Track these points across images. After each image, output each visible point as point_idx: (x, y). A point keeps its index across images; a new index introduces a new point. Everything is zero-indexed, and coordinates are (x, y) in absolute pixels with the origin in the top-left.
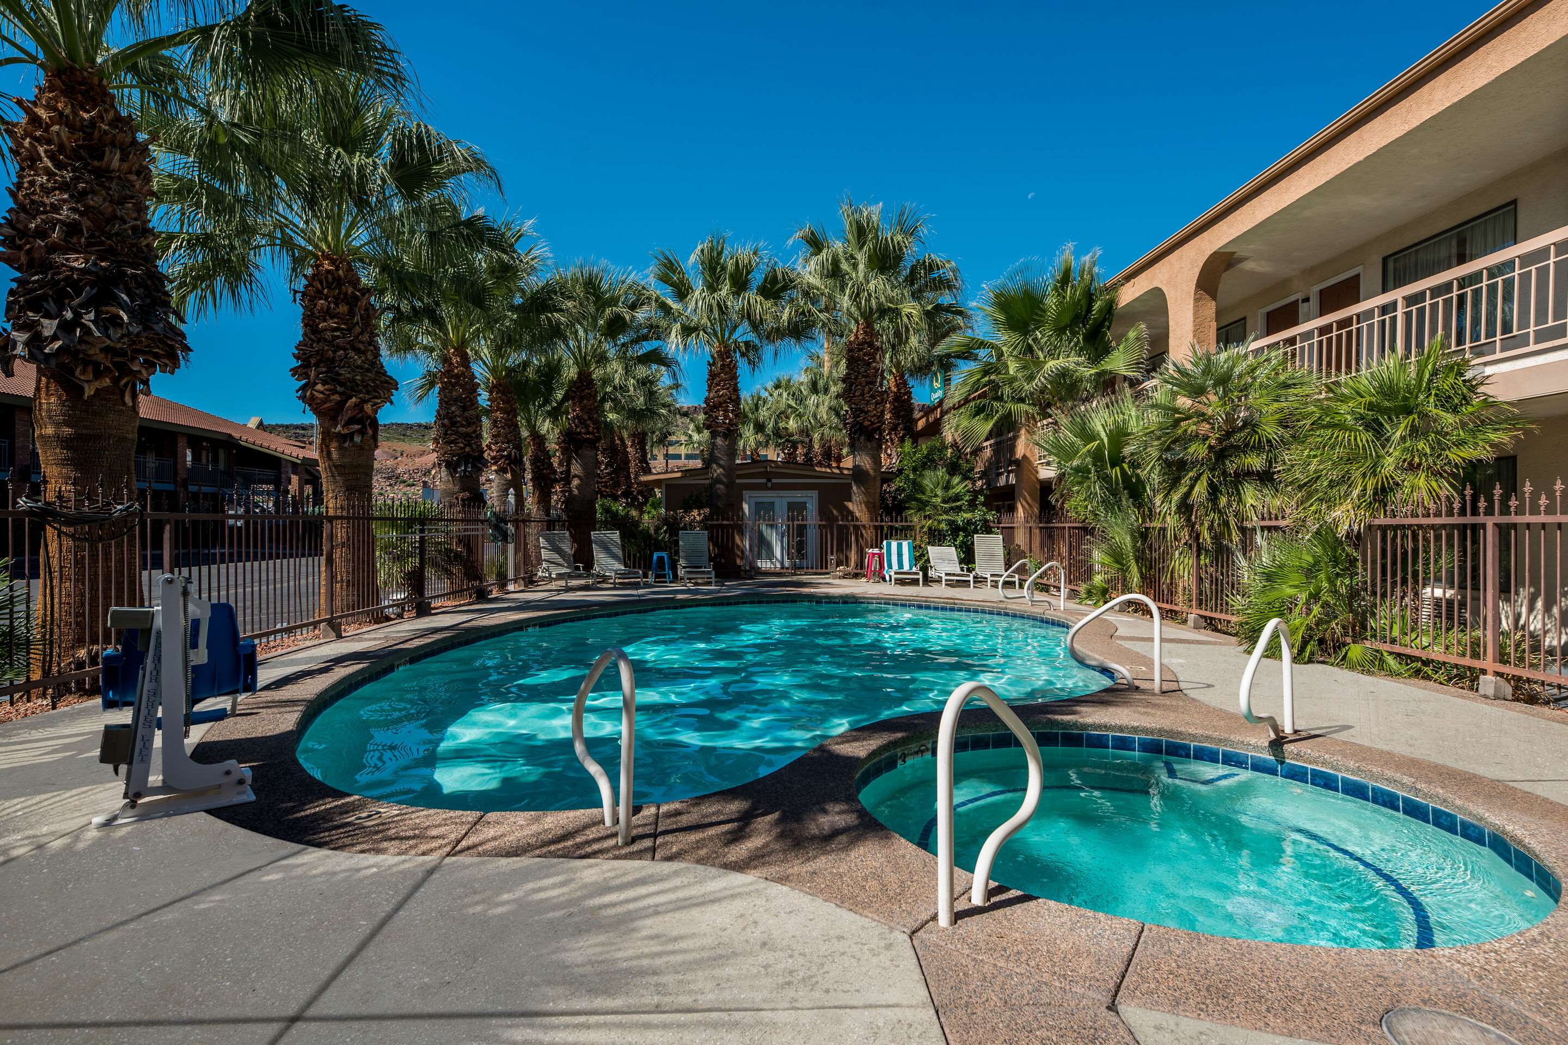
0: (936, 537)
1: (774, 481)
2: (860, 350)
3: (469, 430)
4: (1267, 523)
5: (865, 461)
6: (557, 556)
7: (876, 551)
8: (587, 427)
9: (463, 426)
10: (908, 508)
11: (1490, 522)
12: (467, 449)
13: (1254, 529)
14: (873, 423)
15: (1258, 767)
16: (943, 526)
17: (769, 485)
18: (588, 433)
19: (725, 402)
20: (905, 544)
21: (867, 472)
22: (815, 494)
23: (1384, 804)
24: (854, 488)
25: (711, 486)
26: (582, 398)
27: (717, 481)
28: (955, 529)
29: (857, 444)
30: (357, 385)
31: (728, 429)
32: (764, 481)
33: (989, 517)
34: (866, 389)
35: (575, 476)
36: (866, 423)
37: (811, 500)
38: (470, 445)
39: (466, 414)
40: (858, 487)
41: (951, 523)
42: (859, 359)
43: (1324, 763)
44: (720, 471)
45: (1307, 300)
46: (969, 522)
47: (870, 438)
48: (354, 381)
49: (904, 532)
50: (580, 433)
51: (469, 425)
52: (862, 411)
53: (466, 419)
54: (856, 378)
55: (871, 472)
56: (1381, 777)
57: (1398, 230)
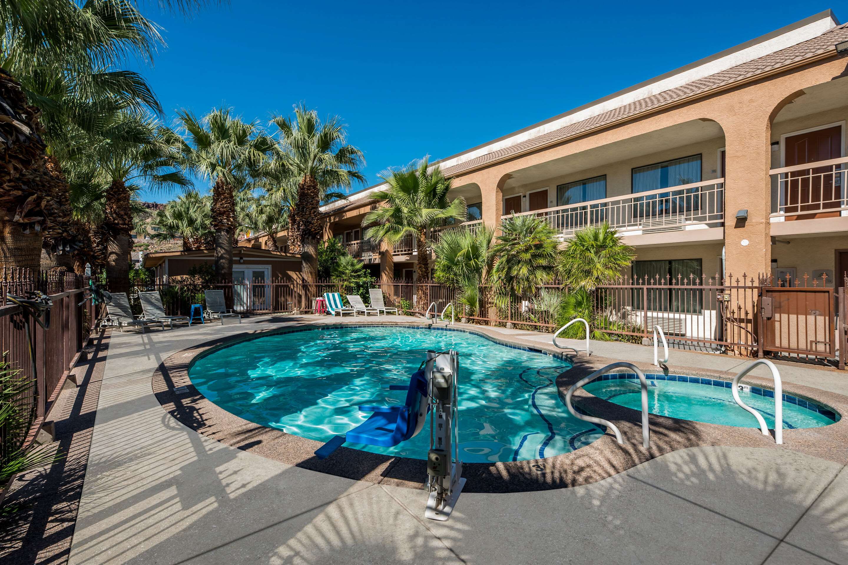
0: (349, 290)
1: (244, 259)
2: (308, 190)
3: (65, 220)
4: (547, 286)
5: (310, 250)
6: (119, 310)
7: (321, 298)
8: (124, 220)
9: (60, 216)
10: (333, 276)
11: (645, 287)
12: (65, 234)
13: (541, 288)
14: (315, 230)
15: (659, 378)
16: (352, 285)
17: (242, 261)
18: (124, 224)
19: (228, 211)
20: (336, 295)
21: (311, 255)
22: (270, 267)
23: (706, 384)
24: (304, 264)
25: (217, 262)
26: (119, 200)
27: (222, 257)
28: (359, 286)
29: (306, 240)
30: (38, 185)
31: (230, 228)
32: (238, 259)
33: (373, 280)
34: (312, 211)
35: (112, 253)
36: (313, 230)
37: (267, 270)
38: (67, 231)
39: (63, 208)
40: (307, 264)
41: (357, 283)
42: (307, 194)
43: (683, 374)
44: (223, 251)
45: (525, 196)
46: (364, 283)
47: (314, 238)
48: (34, 181)
49: (331, 288)
50: (118, 224)
51: (65, 216)
52: (311, 223)
53: (63, 211)
54: (307, 205)
55: (314, 256)
56: (702, 375)
57: (562, 177)
